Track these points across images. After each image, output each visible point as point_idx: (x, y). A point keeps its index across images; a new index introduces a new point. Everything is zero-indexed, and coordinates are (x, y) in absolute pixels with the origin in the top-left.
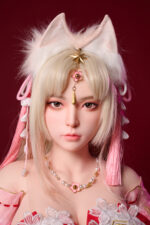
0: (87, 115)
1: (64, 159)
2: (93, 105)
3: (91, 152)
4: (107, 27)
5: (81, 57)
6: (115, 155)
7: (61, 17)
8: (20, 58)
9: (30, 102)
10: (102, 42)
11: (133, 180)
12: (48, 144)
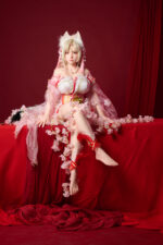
0: (74, 55)
1: (70, 67)
2: (76, 53)
3: (77, 64)
4: (78, 33)
5: (72, 41)
6: (82, 64)
7: (67, 33)
8: (58, 42)
9: (61, 53)
10: (77, 38)
11: (87, 71)
12: (66, 63)
